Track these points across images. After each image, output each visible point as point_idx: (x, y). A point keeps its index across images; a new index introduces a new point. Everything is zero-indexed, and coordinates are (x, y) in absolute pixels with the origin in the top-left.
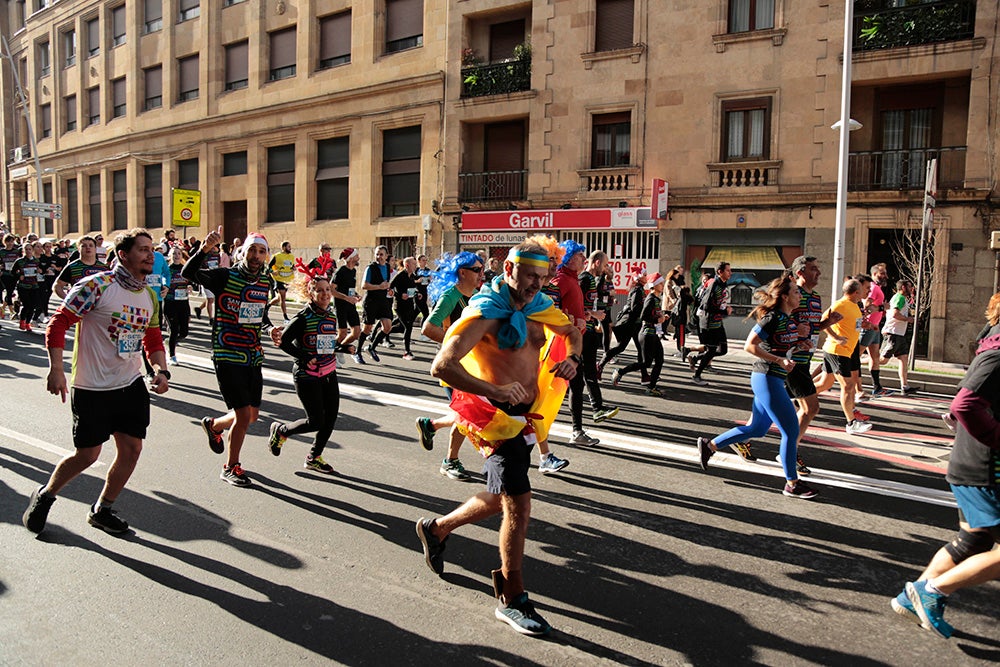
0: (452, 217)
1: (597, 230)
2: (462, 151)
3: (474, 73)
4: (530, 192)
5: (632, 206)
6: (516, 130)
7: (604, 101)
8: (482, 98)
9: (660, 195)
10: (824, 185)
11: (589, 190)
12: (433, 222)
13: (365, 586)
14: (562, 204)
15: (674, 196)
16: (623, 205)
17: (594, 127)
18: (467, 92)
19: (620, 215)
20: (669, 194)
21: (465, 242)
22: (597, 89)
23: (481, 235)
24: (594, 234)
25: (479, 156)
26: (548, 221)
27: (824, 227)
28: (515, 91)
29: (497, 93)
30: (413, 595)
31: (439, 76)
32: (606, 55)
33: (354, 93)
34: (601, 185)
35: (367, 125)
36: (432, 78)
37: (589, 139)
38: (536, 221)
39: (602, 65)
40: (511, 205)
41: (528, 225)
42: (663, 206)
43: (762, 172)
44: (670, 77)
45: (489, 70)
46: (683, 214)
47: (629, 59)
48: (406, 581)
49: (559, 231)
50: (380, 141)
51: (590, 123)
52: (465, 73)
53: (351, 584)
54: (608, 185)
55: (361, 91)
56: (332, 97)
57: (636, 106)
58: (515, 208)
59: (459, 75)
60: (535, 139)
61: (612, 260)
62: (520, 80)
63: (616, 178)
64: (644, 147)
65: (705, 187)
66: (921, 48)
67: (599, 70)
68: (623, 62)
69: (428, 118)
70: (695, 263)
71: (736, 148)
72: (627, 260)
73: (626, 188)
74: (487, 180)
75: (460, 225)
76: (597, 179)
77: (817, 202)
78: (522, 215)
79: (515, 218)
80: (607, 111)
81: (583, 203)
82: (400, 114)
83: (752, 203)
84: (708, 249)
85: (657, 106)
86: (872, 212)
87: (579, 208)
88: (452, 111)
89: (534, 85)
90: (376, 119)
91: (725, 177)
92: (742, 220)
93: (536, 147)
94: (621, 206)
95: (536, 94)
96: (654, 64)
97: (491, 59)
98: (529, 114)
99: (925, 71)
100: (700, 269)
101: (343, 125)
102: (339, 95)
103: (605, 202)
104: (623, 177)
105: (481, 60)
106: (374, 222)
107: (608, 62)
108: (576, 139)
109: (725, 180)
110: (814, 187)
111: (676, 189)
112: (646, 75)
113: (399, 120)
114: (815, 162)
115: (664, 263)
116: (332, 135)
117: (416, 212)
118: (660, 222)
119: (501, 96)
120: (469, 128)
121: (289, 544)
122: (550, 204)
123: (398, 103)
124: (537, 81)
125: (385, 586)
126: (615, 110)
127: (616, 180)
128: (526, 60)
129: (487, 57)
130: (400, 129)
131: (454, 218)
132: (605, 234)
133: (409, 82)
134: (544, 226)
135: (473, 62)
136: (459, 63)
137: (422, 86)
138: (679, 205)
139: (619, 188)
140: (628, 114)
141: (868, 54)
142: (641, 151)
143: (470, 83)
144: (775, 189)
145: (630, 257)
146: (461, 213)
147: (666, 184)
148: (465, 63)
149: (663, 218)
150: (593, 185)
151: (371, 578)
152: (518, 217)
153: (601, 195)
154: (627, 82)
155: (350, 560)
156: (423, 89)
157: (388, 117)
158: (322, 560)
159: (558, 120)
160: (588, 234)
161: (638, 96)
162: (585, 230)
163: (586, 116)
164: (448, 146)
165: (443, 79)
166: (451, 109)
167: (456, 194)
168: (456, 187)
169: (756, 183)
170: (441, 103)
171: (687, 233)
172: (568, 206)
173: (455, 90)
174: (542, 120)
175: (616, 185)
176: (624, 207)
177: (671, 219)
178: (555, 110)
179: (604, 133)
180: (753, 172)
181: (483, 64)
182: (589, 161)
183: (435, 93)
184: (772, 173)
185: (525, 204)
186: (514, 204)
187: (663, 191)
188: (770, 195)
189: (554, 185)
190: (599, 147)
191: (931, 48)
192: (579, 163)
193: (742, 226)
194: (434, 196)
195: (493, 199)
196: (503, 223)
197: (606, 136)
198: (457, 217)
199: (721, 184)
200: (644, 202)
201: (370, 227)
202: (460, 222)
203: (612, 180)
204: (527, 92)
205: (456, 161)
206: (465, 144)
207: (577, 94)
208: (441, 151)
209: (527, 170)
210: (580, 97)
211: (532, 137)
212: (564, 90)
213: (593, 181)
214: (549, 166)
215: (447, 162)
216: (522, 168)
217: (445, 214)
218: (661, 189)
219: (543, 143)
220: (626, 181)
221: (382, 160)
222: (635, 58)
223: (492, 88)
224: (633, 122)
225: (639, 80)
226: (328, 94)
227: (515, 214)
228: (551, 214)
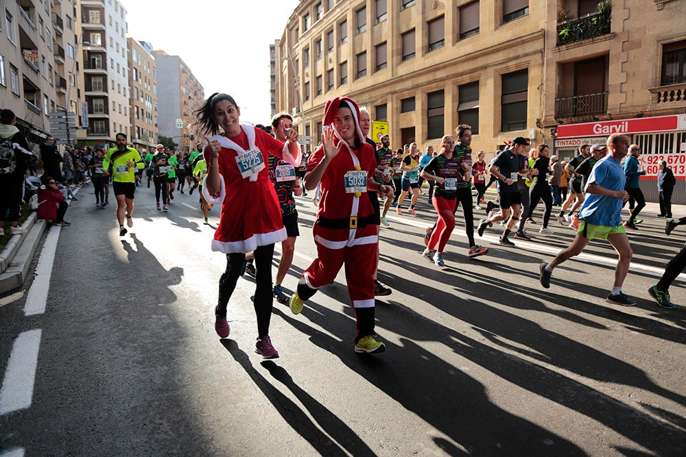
0: (550, 129)
1: (664, 132)
2: (558, 83)
3: (566, 27)
4: (609, 108)
6: (601, 62)
7: (674, 32)
8: (572, 44)
11: (659, 102)
12: (536, 133)
14: (635, 115)
17: (664, 54)
18: (562, 41)
19: (685, 119)
21: (560, 146)
22: (668, 24)
23: (572, 140)
24: (662, 135)
25: (571, 86)
26: (624, 128)
28: (598, 36)
29: (584, 39)
31: (540, 33)
33: (482, 52)
34: (669, 98)
35: (491, 71)
36: (536, 35)
37: (659, 64)
38: (614, 128)
40: (594, 118)
41: (608, 132)
45: (578, 23)
49: (633, 134)
50: (500, 82)
51: (660, 52)
52: (559, 29)
55: (486, 50)
56: (468, 56)
58: (598, 120)
59: (555, 30)
60: (614, 70)
61: (678, 154)
62: (603, 26)
63: (683, 91)
69: (532, 63)
74: (576, 102)
75: (556, 134)
76: (666, 93)
78: (603, 125)
79: (598, 127)
80: (676, 40)
81: (653, 113)
82: (514, 63)
87: (650, 116)
88: (550, 56)
89: (613, 29)
90: (496, 68)
93: (615, 75)
95: (615, 35)
97: (579, 15)
98: (609, 51)
101: (475, 74)
102: (472, 55)
103: (672, 111)
105: (572, 17)
106: (495, 135)
107: (678, 1)
108: (648, 63)
113: (512, 66)
116: (468, 81)
117: (523, 125)
119: (587, 41)
120: (563, 67)
122: (625, 115)
123: (512, 55)
124: (615, 26)
126: (681, 38)
127: (683, 93)
128: (607, 12)
129: (576, 15)
130: (513, 72)
131: (552, 130)
132: (672, 135)
133: (519, 40)
134: (620, 131)
135: (565, 20)
136: (556, 21)
137: (528, 41)
139: (685, 99)
143: (563, 35)
146: (557, 126)
148: (559, 21)
150: (662, 98)
152: (600, 126)
153: (669, 105)
156: (530, 43)
157: (505, 65)
159: (632, 53)
160: (657, 136)
162: (654, 133)
163: (657, 46)
164: (547, 80)
165: (543, 35)
167: (553, 113)
168: (554, 108)
170: (542, 52)
172: (641, 116)
173: (553, 41)
174: (620, 54)
175: (683, 96)
178: (631, 45)
179: (673, 62)
181: (574, 20)
182: (659, 80)
183: (538, 45)
185: (606, 117)
186: (596, 117)
189: (629, 101)
190: (668, 74)
192: (650, 82)
194: (537, 116)
195: (581, 115)
196: (589, 130)
197: (675, 64)
198: (554, 129)
201: (493, 139)
202: (556, 132)
203: (679, 93)
204: (609, 35)
205: (553, 91)
206: (560, 78)
207: (649, 31)
208: (542, 84)
209: (608, 92)
210: (651, 33)
211: (611, 67)
212: (639, 29)
213: (662, 95)
214: (625, 88)
215: (547, 91)
216: (604, 90)
217: (545, 127)
219: (620, 71)
221: (501, 95)
223: (580, 36)
226: (465, 55)
227: (598, 124)
228: (627, 123)
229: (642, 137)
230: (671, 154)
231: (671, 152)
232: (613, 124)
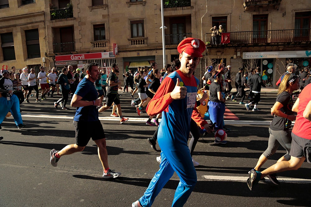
0: (52, 58)
1: (98, 59)
2: (53, 36)
3: (54, 12)
4: (76, 49)
5: (108, 51)
6: (71, 29)
7: (97, 21)
8: (58, 20)
9: (115, 48)
10: (159, 43)
12: (46, 59)
13: (50, 172)
14: (87, 52)
16: (105, 51)
17: (94, 29)
18: (53, 18)
19: (104, 54)
20: (118, 48)
21: (57, 65)
22: (94, 17)
23: (62, 62)
25: (59, 38)
26: (83, 57)
27: (160, 55)
28: (68, 18)
29: (62, 18)
30: (65, 172)
31: (42, 13)
32: (96, 7)
33: (12, 18)
34: (98, 46)
35: (19, 28)
36: (40, 13)
37: (93, 32)
38: (79, 57)
39: (95, 10)
41: (77, 59)
42: (116, 51)
43: (142, 40)
44: (115, 14)
45: (59, 11)
46: (122, 53)
47: (103, 9)
48: (62, 168)
49: (86, 60)
50: (24, 34)
51: (93, 27)
52: (51, 12)
53: (45, 173)
54: (100, 46)
55: (15, 17)
56: (4, 19)
57: (106, 22)
58: (72, 54)
59: (49, 13)
60: (76, 32)
62: (70, 14)
63: (102, 43)
65: (128, 45)
66: (179, 8)
67: (94, 12)
68: (101, 9)
69: (40, 26)
70: (127, 67)
71: (135, 34)
72: (107, 67)
73: (105, 46)
74: (62, 46)
75: (55, 60)
76: (96, 44)
77: (158, 48)
78: (75, 56)
79: (72, 57)
80: (98, 24)
81: (93, 51)
82: (30, 25)
83: (141, 49)
84: (130, 63)
85: (112, 22)
86: (172, 50)
87: (92, 53)
88: (48, 24)
89: (74, 16)
90: (21, 27)
91: (133, 42)
92: (138, 54)
93: (77, 35)
95: (75, 19)
96: (110, 10)
97: (59, 7)
98: (73, 25)
99: (181, 14)
100: (128, 68)
101: (9, 28)
103: (99, 51)
104: (104, 43)
105: (56, 8)
106: (25, 60)
107: (97, 9)
108: (89, 32)
109: (133, 43)
110: (156, 44)
111: (119, 46)
112: (108, 13)
113: (30, 27)
114: (156, 38)
116: (6, 32)
117: (39, 56)
118: (116, 56)
119: (64, 19)
120: (54, 29)
121: (21, 165)
122: (83, 52)
123: (29, 21)
124: (75, 15)
125: (56, 171)
126: (100, 23)
128: (71, 8)
129: (58, 7)
130: (30, 30)
131: (53, 58)
132: (100, 60)
133: (32, 14)
134: (82, 59)
135: (54, 8)
136: (49, 9)
137: (37, 16)
138: (121, 50)
140: (104, 25)
141: (167, 9)
142: (108, 35)
143: (53, 15)
144: (146, 45)
145: (108, 66)
146: (55, 56)
147: (117, 45)
148: (51, 8)
149: (117, 54)
150: (95, 46)
151: (51, 170)
152: (73, 56)
153: (98, 49)
154: (103, 15)
155: (43, 166)
156: (38, 17)
157: (26, 26)
158: (34, 168)
159: (83, 27)
161: (106, 19)
162: (94, 59)
163: (91, 25)
164: (48, 35)
165: (44, 14)
166: (48, 23)
167: (52, 50)
168: (52, 48)
169: (141, 44)
170: (44, 22)
171: (124, 58)
172: (89, 52)
173: (49, 17)
174: (78, 27)
175: (102, 45)
176: (105, 52)
177: (119, 55)
178: (82, 24)
179: (97, 30)
180: (140, 41)
181: (57, 9)
182: (93, 39)
183: (42, 18)
184: (145, 41)
185: (75, 52)
186: (71, 52)
187: (116, 47)
188: (145, 47)
189: (84, 46)
190: (96, 34)
191: (182, 8)
192: (90, 39)
193: (138, 56)
194: (45, 51)
195: (65, 51)
196: (69, 59)
198: (54, 57)
199: (132, 44)
200: (111, 50)
201: (25, 62)
202: (55, 59)
203: (101, 44)
204: (72, 18)
205: (51, 40)
206: (54, 35)
207: (88, 19)
208: (46, 37)
209: (75, 42)
211: (75, 32)
212: (84, 17)
214: (81, 41)
215: (48, 40)
216: (73, 41)
217: (49, 56)
218: (115, 46)
219: (79, 34)
220: (105, 44)
221: (25, 40)
222: (105, 8)
223: (61, 17)
224: (105, 27)
225: (106, 15)
226: (2, 18)
227: (72, 56)
228: (84, 55)
229: (90, 61)
232: (78, 55)
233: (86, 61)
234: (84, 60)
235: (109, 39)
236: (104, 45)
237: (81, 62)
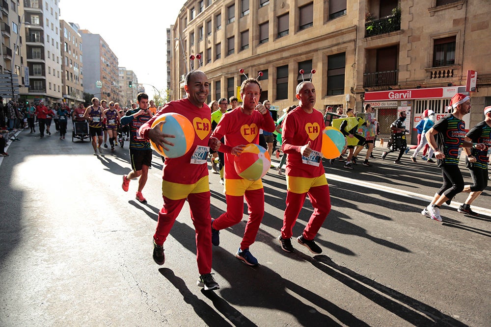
0: (360, 95)
1: (435, 98)
2: (365, 63)
3: (371, 24)
4: (399, 81)
5: (455, 86)
6: (394, 49)
7: (441, 32)
8: (375, 36)
9: (471, 79)
11: (431, 78)
12: (351, 97)
14: (416, 86)
15: (480, 79)
16: (450, 85)
17: (435, 46)
18: (368, 34)
19: (448, 90)
20: (477, 78)
22: (437, 26)
23: (374, 103)
24: (433, 101)
25: (374, 64)
26: (408, 95)
28: (392, 31)
29: (383, 33)
31: (354, 28)
32: (442, 7)
33: (314, 39)
34: (438, 76)
35: (320, 54)
36: (351, 29)
37: (432, 52)
38: (402, 95)
39: (440, 13)
40: (389, 87)
41: (398, 97)
42: (473, 84)
44: (480, 14)
45: (379, 22)
46: (486, 89)
47: (456, 8)
49: (414, 100)
50: (326, 61)
51: (432, 44)
52: (367, 25)
54: (442, 75)
55: (317, 38)
56: (305, 42)
57: (459, 33)
58: (391, 89)
59: (364, 26)
60: (402, 55)
61: (443, 114)
62: (395, 26)
63: (446, 71)
64: (463, 54)
67: (438, 16)
68: (452, 10)
69: (349, 49)
73: (452, 76)
74: (377, 76)
75: (364, 98)
76: (436, 73)
78: (395, 93)
79: (392, 94)
80: (442, 37)
81: (428, 85)
82: (336, 48)
85: (472, 31)
87: (425, 88)
89: (402, 27)
90: (324, 51)
93: (403, 58)
94: (448, 86)
95: (403, 31)
96: (472, 8)
97: (380, 17)
98: (399, 42)
101: (309, 55)
102: (307, 41)
103: (440, 84)
104: (451, 71)
105: (375, 18)
106: (323, 98)
107: (443, 11)
108: (424, 52)
111: (481, 75)
112: (466, 15)
113: (335, 50)
115: (473, 115)
116: (305, 60)
117: (343, 93)
118: (471, 93)
119: (385, 34)
120: (369, 51)
122: (410, 86)
123: (335, 42)
124: (404, 25)
126: (447, 36)
127: (446, 73)
128: (398, 15)
129: (378, 16)
130: (335, 55)
131: (361, 95)
132: (440, 101)
133: (340, 32)
134: (406, 97)
135: (371, 19)
136: (364, 20)
137: (346, 33)
138: (484, 84)
139: (448, 76)
140: (455, 37)
142: (461, 56)
143: (369, 30)
147: (476, 73)
148: (367, 20)
149: (473, 91)
150: (433, 76)
152: (393, 93)
153: (438, 81)
154: (454, 20)
156: (347, 35)
157: (330, 49)
159: (414, 44)
160: (430, 101)
161: (461, 27)
162: (428, 99)
163: (431, 40)
164: (358, 60)
165: (356, 29)
166: (360, 43)
167: (362, 83)
168: (362, 80)
170: (355, 41)
171: (488, 98)
172: (419, 87)
173: (362, 34)
174: (406, 45)
175: (446, 75)
176: (450, 86)
177: (478, 92)
178: (413, 39)
179: (440, 51)
181: (376, 20)
182: (431, 63)
183: (352, 36)
185: (397, 87)
186: (391, 87)
187: (474, 77)
189: (412, 76)
190: (437, 58)
192: (426, 65)
194: (351, 85)
195: (380, 85)
196: (385, 97)
197: (441, 53)
198: (363, 95)
200: (462, 83)
201: (322, 100)
203: (444, 73)
204: (399, 31)
205: (362, 68)
206: (367, 60)
207: (425, 30)
208: (355, 63)
209: (398, 70)
210: (427, 31)
211: (400, 53)
212: (419, 28)
213: (434, 73)
214: (410, 68)
215: (358, 68)
216: (396, 69)
217: (356, 93)
218: (472, 75)
219: (407, 56)
220: (452, 73)
221: (327, 70)
222: (460, 7)
223: (380, 31)
224: (457, 41)
225: (461, 19)
226: (303, 41)
227: (391, 92)
228: (410, 92)
229: (420, 101)
230: (439, 114)
231: (439, 113)
232: (401, 92)
233: (412, 103)
234: (410, 100)
235: (460, 63)
236: (450, 75)
237: (404, 103)
